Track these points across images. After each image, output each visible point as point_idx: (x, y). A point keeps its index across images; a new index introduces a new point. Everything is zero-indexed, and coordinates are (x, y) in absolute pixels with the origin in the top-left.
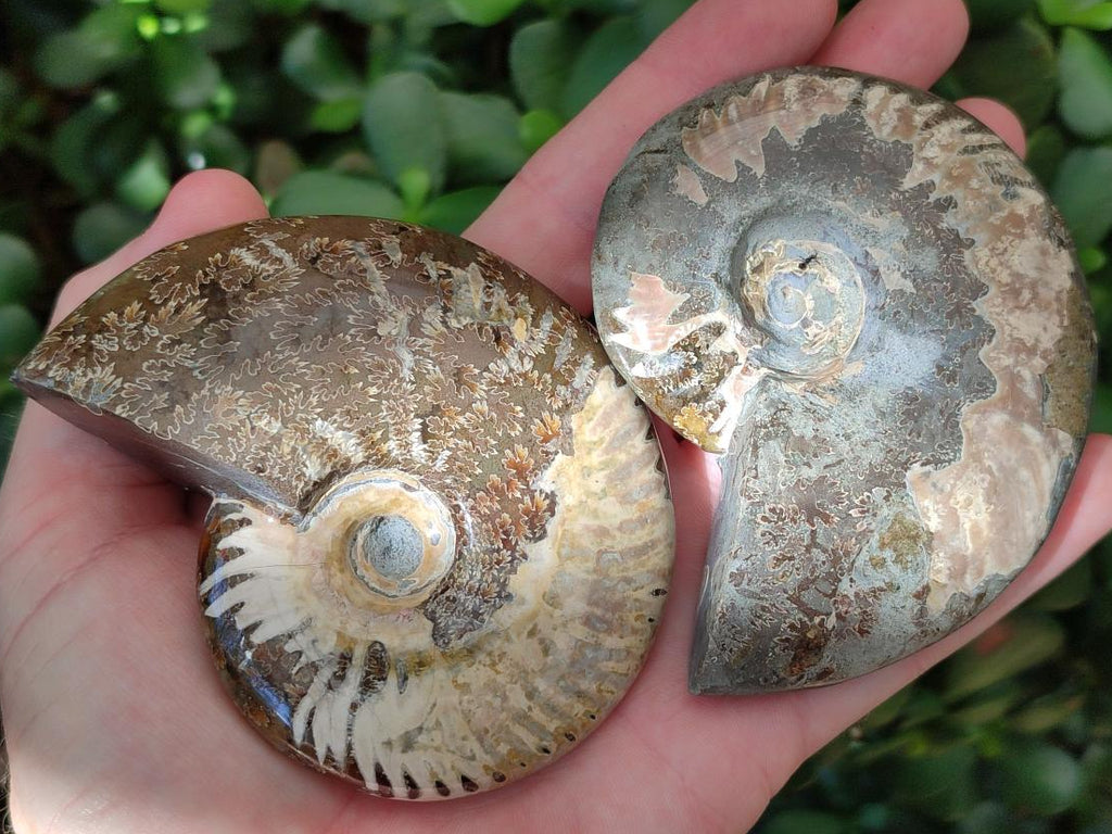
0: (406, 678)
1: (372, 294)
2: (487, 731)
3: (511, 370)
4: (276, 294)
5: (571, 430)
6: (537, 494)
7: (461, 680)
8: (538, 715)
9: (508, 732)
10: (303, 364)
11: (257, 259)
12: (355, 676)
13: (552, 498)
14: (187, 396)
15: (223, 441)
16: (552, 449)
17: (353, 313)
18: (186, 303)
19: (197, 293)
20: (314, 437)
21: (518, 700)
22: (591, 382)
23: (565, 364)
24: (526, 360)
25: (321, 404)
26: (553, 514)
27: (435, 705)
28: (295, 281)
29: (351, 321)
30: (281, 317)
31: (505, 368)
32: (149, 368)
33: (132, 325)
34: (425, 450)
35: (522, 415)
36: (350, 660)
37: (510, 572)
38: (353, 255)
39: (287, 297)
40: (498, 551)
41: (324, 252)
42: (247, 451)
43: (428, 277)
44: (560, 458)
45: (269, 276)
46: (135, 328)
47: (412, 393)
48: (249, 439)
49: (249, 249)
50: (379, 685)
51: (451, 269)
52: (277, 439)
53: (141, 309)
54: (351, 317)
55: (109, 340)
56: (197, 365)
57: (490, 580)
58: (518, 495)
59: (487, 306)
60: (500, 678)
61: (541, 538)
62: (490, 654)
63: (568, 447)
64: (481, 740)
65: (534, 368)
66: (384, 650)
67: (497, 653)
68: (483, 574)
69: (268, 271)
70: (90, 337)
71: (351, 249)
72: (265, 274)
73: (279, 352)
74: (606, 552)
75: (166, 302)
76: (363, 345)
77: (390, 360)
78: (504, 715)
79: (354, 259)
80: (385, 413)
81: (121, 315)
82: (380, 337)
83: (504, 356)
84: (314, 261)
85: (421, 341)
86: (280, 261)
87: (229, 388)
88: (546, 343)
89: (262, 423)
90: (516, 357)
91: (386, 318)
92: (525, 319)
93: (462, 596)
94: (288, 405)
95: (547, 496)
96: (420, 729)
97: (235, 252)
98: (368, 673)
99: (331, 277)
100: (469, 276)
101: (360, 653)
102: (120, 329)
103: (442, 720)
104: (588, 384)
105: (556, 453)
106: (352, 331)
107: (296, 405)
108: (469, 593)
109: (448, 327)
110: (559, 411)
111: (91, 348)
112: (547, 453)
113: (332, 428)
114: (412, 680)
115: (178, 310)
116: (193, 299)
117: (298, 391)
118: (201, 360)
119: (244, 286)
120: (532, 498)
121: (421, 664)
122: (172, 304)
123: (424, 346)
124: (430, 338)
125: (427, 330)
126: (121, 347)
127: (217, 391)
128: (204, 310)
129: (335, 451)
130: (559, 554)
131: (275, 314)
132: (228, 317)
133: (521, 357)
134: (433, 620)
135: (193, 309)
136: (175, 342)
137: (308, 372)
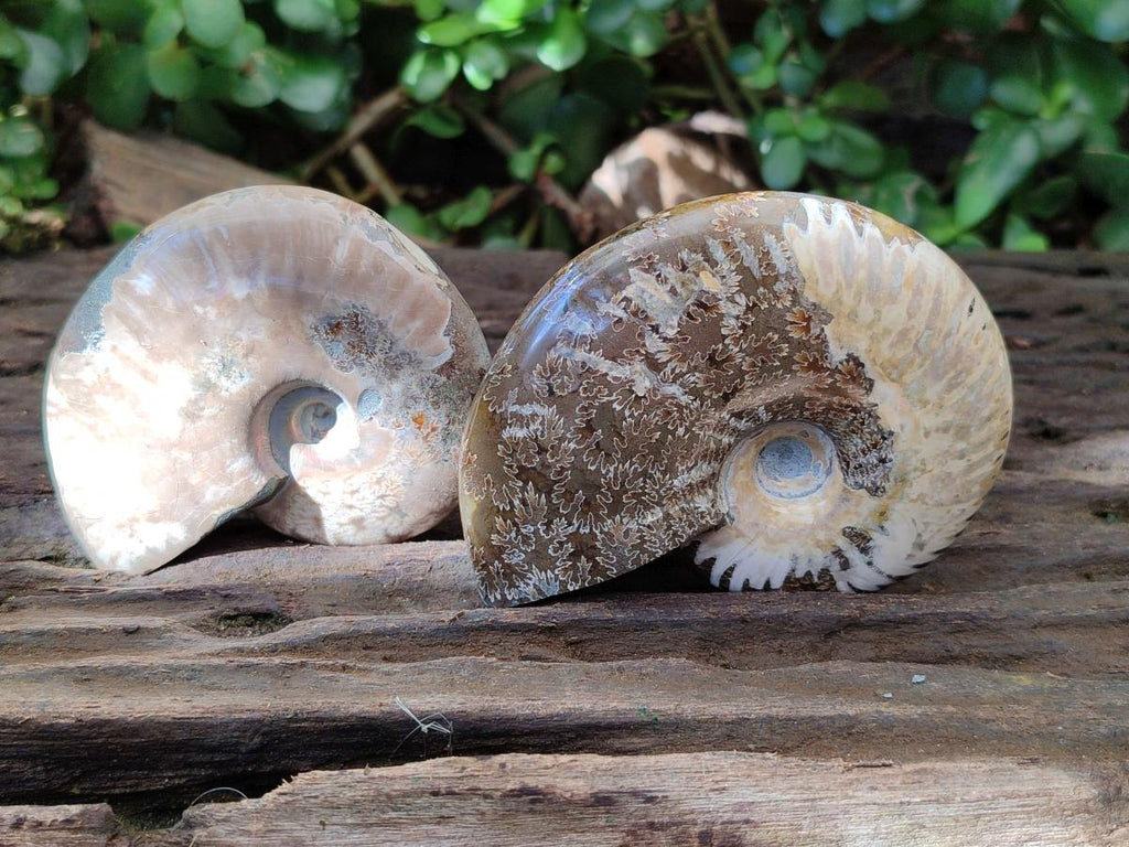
0: (882, 527)
1: (607, 374)
2: (957, 496)
3: (737, 318)
4: (562, 440)
5: (814, 304)
6: (840, 367)
7: (915, 497)
8: (975, 457)
9: (970, 482)
10: (627, 465)
11: (522, 427)
12: (853, 554)
13: (851, 358)
14: (594, 547)
15: (644, 551)
16: (818, 331)
17: (612, 402)
18: (523, 495)
19: (521, 484)
20: (683, 491)
21: (958, 466)
22: (788, 254)
23: (761, 266)
24: (737, 299)
25: (664, 473)
26: (863, 365)
27: (913, 520)
28: (559, 420)
29: (619, 408)
30: (581, 452)
31: (733, 322)
32: (555, 552)
33: (513, 534)
34: (747, 421)
35: (776, 337)
36: (840, 550)
37: (876, 422)
38: (565, 360)
39: (568, 435)
40: (855, 418)
41: (548, 379)
42: (662, 541)
43: (620, 320)
44: (828, 330)
45: (542, 432)
46: (517, 535)
47: (702, 406)
48: (655, 535)
49: (510, 425)
50: (871, 544)
51: (624, 293)
52: (667, 516)
53: (505, 521)
54: (615, 405)
55: (513, 553)
56: (576, 526)
57: (869, 437)
58: (830, 381)
59: (673, 291)
60: (935, 472)
61: (872, 386)
62: (915, 470)
63: (824, 317)
64: (959, 502)
65: (747, 296)
66: (852, 529)
67: (919, 465)
68: (861, 438)
69: (537, 429)
70: (501, 561)
71: (559, 357)
72: (539, 434)
73: (607, 473)
74: (918, 341)
75: (511, 503)
76: (643, 414)
77: (667, 404)
78: (958, 481)
79: (569, 363)
80: (702, 433)
81: (498, 532)
82: (644, 397)
83: (723, 315)
84: (551, 392)
85: (668, 370)
86: (534, 415)
87: (609, 521)
88: (733, 268)
89: (650, 519)
90: (730, 305)
91: (633, 381)
92: (704, 268)
93: (862, 460)
94: (649, 494)
95: (848, 361)
96: (919, 535)
97: (505, 434)
98: (858, 546)
99: (574, 392)
100: (639, 283)
101: (842, 543)
102: (510, 542)
103: (925, 520)
104: (789, 259)
105: (822, 330)
106: (627, 413)
107: (653, 489)
108: (865, 455)
109: (671, 340)
110: (795, 302)
111: (509, 566)
112: (818, 337)
113: (686, 476)
114: (886, 525)
115: (524, 502)
116: (524, 489)
117: (645, 482)
118: (575, 521)
119: (538, 453)
120: (840, 372)
121: (882, 514)
122: (516, 502)
123: (673, 370)
124: (670, 360)
125: (663, 358)
126: (525, 552)
127: (606, 530)
128: (538, 490)
129: (702, 481)
130: (893, 381)
131: (575, 453)
132: (556, 482)
133: (731, 300)
134: (861, 487)
135: (531, 495)
136: (548, 525)
137: (636, 465)
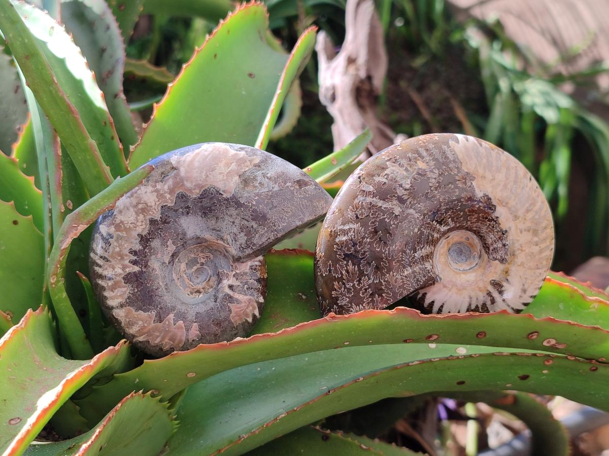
0: (507, 280)
1: (381, 207)
2: (537, 265)
3: (435, 179)
4: (363, 238)
5: (467, 172)
6: (481, 200)
7: (519, 264)
8: (543, 246)
9: (542, 258)
10: (394, 247)
11: (345, 235)
12: (495, 294)
13: (485, 195)
14: (382, 289)
15: (405, 288)
16: (470, 184)
17: (385, 218)
18: (347, 268)
19: (345, 262)
20: (419, 259)
21: (536, 249)
22: (453, 153)
23: (442, 158)
24: (434, 171)
25: (410, 250)
26: (490, 199)
27: (520, 276)
28: (362, 229)
29: (388, 221)
30: (373, 242)
31: (434, 180)
32: (363, 294)
33: (343, 289)
34: (444, 226)
35: (453, 186)
36: (490, 292)
37: (499, 226)
38: (362, 203)
39: (366, 235)
40: (490, 225)
41: (355, 212)
42: (412, 284)
43: (385, 183)
44: (474, 183)
45: (354, 236)
46: (345, 289)
47: (424, 218)
48: (408, 281)
49: (339, 235)
50: (503, 289)
51: (386, 172)
52: (414, 272)
53: (339, 283)
54: (386, 220)
55: (343, 299)
56: (372, 279)
57: (497, 234)
58: (477, 206)
59: (406, 170)
60: (527, 251)
61: (495, 208)
62: (518, 249)
63: (471, 178)
64: (539, 269)
65: (439, 170)
66: (494, 281)
67: (519, 247)
68: (493, 234)
69: (352, 235)
70: (337, 304)
71: (359, 202)
72: (353, 237)
73: (385, 252)
74: (511, 189)
75: (341, 273)
76: (399, 223)
77: (409, 217)
78: (537, 257)
79: (364, 203)
80: (425, 231)
81: (336, 290)
82: (399, 215)
83: (429, 178)
84: (357, 217)
85: (408, 202)
86: (350, 229)
87: (388, 275)
88: (431, 159)
89: (406, 273)
90: (432, 174)
91: (393, 208)
92: (418, 160)
93: (495, 246)
94: (404, 260)
95: (484, 197)
96: (524, 285)
97: (337, 240)
98: (498, 290)
99: (367, 216)
100: (391, 168)
101: (491, 288)
102: (341, 294)
103: (525, 277)
104: (454, 154)
105: (472, 183)
106: (392, 223)
107: (406, 258)
108: (496, 243)
109: (408, 190)
110: (459, 172)
111: (341, 306)
112: (470, 187)
113: (420, 252)
114: (509, 278)
115: (347, 271)
116: (347, 265)
117: (402, 254)
118: (372, 277)
119: (353, 246)
120: (481, 202)
121: (507, 272)
122: (344, 272)
123: (410, 203)
124: (408, 198)
125: (405, 197)
126: (349, 297)
127: (386, 279)
128: (354, 264)
129: (427, 255)
130: (504, 206)
131: (370, 243)
132: (362, 259)
133: (432, 171)
134: (496, 259)
135: (351, 267)
136: (359, 281)
137: (398, 247)
